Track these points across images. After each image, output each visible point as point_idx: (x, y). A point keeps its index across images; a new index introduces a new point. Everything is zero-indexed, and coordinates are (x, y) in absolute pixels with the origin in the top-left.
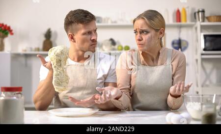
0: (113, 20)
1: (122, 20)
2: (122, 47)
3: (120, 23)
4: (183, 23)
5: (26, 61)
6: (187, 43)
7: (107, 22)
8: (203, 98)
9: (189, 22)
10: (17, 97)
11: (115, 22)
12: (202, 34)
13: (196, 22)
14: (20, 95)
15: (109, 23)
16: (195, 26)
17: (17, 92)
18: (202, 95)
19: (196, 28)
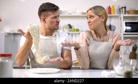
0: (69, 13)
1: (74, 12)
2: (74, 29)
3: (73, 14)
4: (112, 15)
5: (14, 38)
6: (115, 27)
7: (65, 14)
8: (124, 62)
9: (116, 14)
10: (9, 60)
11: (71, 14)
12: (124, 22)
13: (120, 14)
14: (10, 59)
15: (67, 15)
16: (120, 17)
17: (9, 57)
18: (124, 60)
19: (121, 18)
